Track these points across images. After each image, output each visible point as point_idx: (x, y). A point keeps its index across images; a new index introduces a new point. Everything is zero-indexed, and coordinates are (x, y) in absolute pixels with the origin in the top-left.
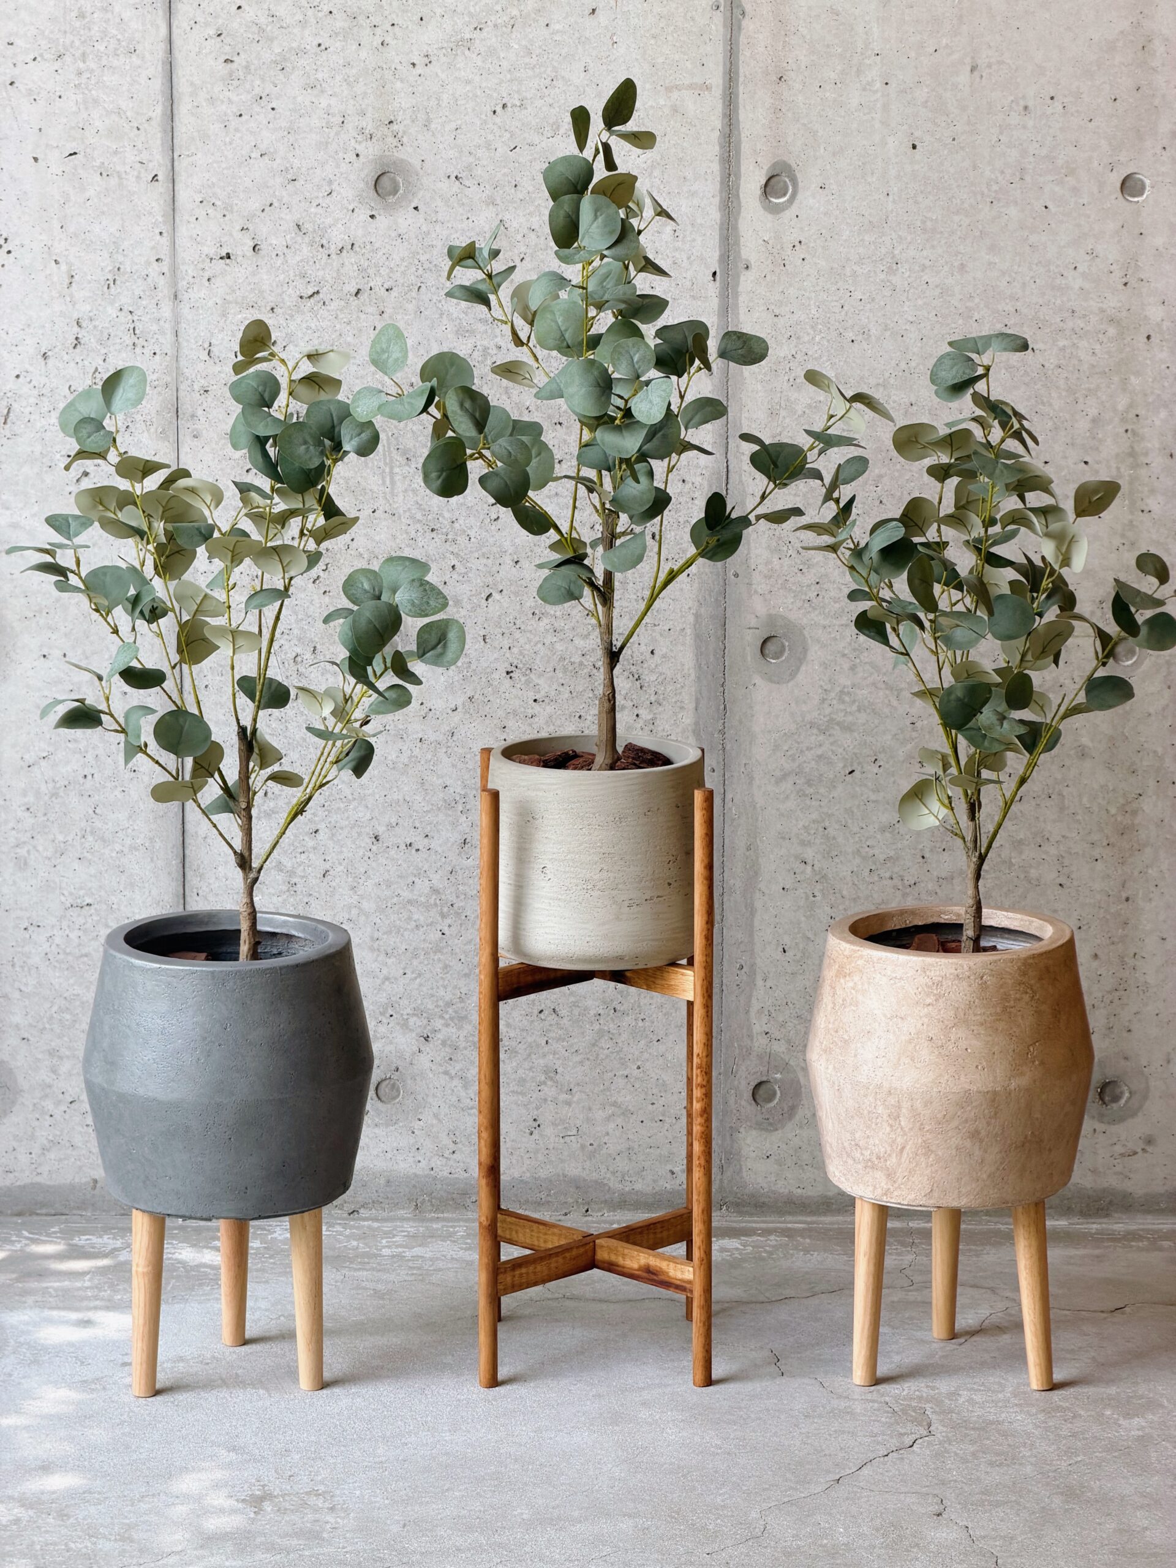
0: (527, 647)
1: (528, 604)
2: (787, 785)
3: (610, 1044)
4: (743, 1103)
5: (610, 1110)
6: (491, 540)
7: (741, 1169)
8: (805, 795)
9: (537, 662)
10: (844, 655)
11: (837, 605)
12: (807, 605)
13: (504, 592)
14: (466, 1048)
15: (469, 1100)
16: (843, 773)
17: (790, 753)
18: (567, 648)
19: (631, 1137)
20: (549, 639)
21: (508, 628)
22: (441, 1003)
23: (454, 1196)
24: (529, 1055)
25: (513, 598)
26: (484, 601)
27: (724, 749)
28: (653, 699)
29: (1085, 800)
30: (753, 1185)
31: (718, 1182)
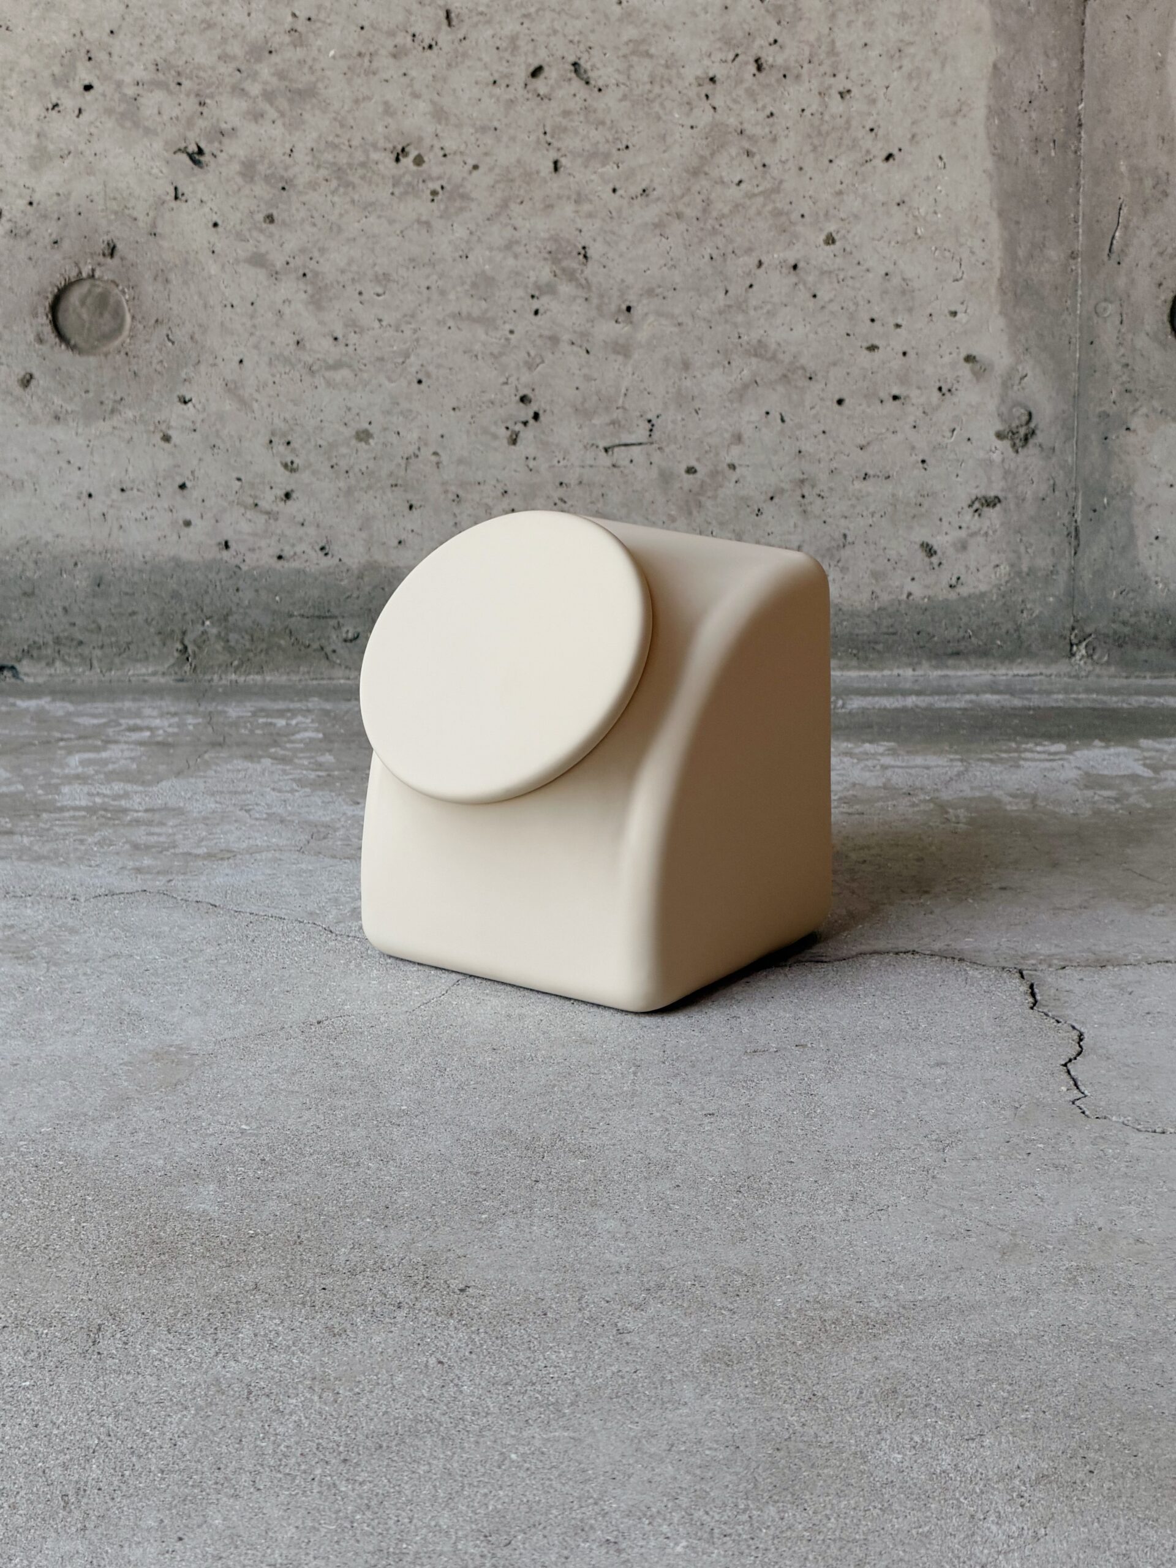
3: (744, 169)
4: (1142, 342)
5: (746, 368)
7: (1132, 535)
14: (313, 185)
15: (328, 342)
19: (807, 447)
22: (236, 48)
23: (293, 623)
24: (505, 204)
30: (1166, 585)
31: (1062, 578)
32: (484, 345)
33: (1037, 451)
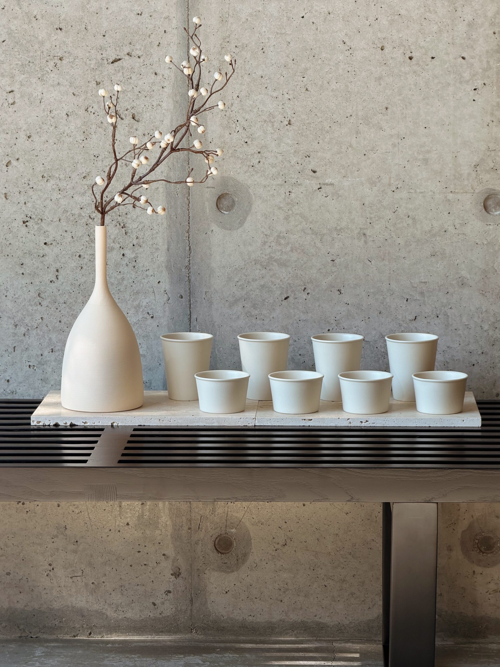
0: (39, 202)
1: (38, 169)
2: (238, 309)
4: (208, 551)
5: (107, 557)
6: (9, 120)
7: (206, 601)
8: (252, 316)
9: (46, 213)
10: (280, 208)
11: (274, 170)
12: (251, 169)
13: (21, 160)
16: (280, 299)
17: (239, 283)
18: (69, 203)
19: (123, 577)
20: (55, 195)
21: (24, 188)
25: (27, 164)
26: (5, 167)
27: (189, 280)
28: (135, 242)
29: (464, 319)
30: (215, 614)
31: (189, 612)
32: (40, 550)
33: (182, 579)
